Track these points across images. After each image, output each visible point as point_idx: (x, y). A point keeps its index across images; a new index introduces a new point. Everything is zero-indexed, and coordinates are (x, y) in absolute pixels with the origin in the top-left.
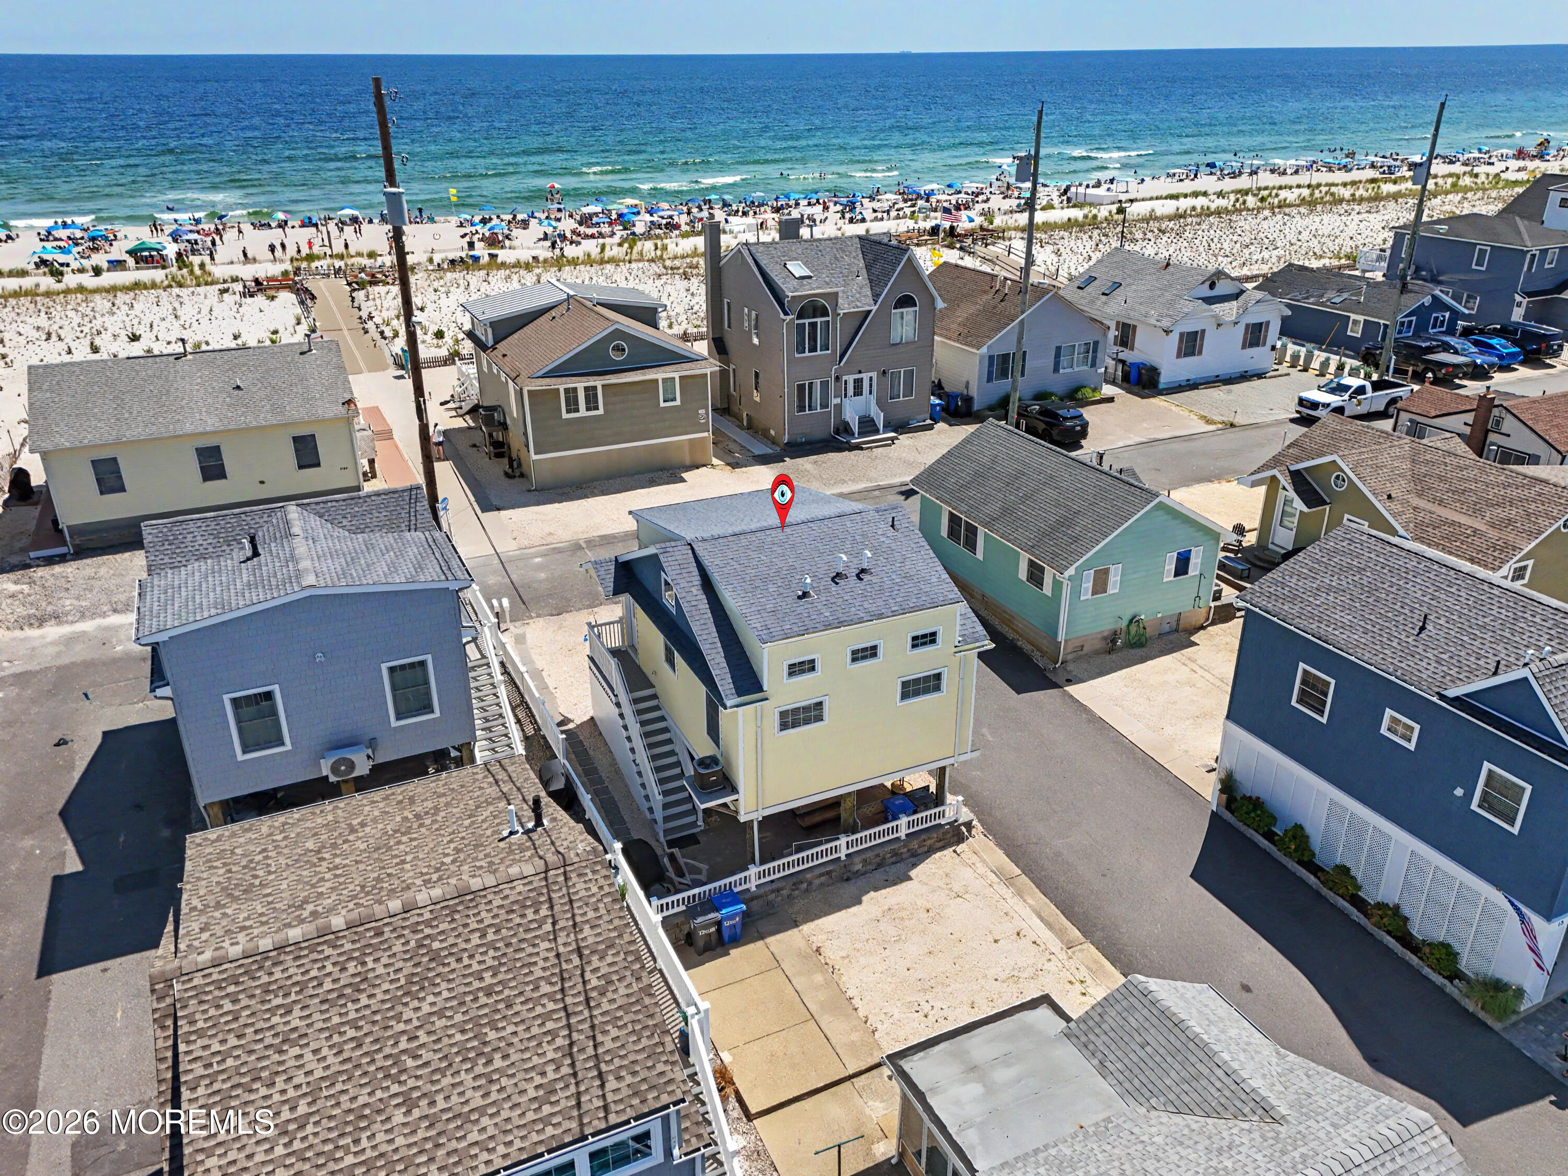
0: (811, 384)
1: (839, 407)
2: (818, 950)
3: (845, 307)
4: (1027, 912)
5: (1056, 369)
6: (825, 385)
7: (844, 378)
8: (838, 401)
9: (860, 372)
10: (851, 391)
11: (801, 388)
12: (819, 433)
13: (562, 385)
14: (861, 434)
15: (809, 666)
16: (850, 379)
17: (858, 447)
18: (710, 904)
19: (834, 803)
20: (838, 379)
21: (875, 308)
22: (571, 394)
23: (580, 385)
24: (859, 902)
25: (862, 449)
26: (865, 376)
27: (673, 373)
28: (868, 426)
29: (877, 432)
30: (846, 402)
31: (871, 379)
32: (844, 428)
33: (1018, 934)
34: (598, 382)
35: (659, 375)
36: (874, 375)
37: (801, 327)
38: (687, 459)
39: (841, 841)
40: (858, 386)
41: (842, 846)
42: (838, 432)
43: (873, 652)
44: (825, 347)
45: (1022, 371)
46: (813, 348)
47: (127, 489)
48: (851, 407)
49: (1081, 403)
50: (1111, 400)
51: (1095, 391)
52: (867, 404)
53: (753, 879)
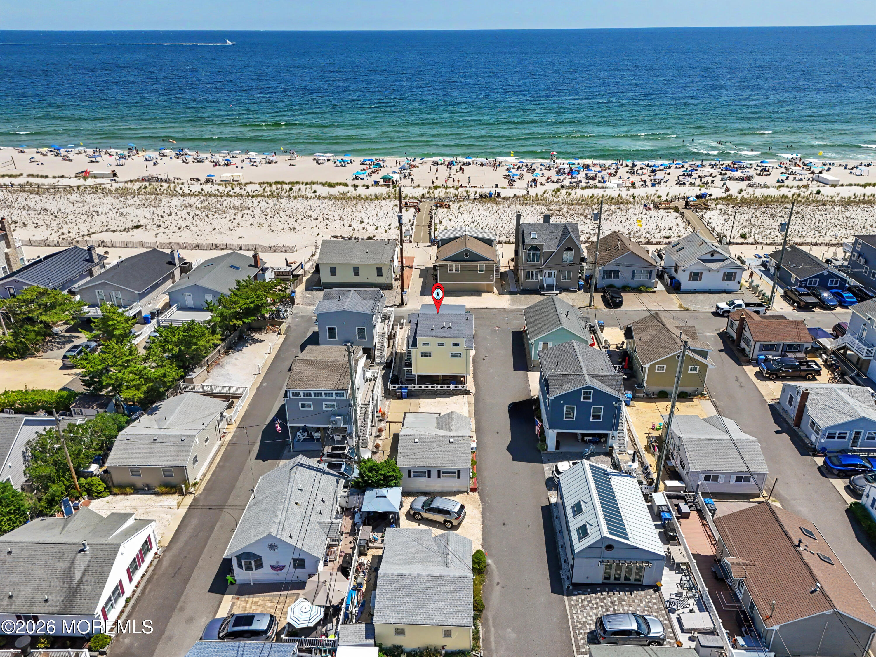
0: (532, 272)
1: (541, 281)
2: (419, 405)
3: (545, 249)
5: (633, 278)
7: (544, 271)
8: (541, 278)
9: (550, 270)
10: (547, 275)
11: (528, 272)
12: (533, 287)
13: (449, 264)
14: (547, 290)
15: (427, 344)
16: (547, 272)
17: (544, 294)
18: (401, 389)
20: (542, 271)
21: (556, 251)
22: (451, 266)
23: (454, 264)
24: (435, 399)
26: (553, 272)
27: (484, 264)
28: (550, 287)
29: (553, 290)
30: (545, 279)
31: (555, 273)
32: (542, 288)
34: (460, 264)
35: (479, 264)
36: (556, 271)
37: (529, 254)
38: (486, 289)
39: (435, 385)
40: (550, 275)
41: (435, 387)
42: (540, 288)
43: (443, 345)
44: (538, 261)
45: (618, 277)
46: (533, 260)
47: (335, 275)
48: (547, 281)
49: (641, 292)
50: (654, 292)
51: (647, 288)
52: (552, 280)
53: (413, 387)
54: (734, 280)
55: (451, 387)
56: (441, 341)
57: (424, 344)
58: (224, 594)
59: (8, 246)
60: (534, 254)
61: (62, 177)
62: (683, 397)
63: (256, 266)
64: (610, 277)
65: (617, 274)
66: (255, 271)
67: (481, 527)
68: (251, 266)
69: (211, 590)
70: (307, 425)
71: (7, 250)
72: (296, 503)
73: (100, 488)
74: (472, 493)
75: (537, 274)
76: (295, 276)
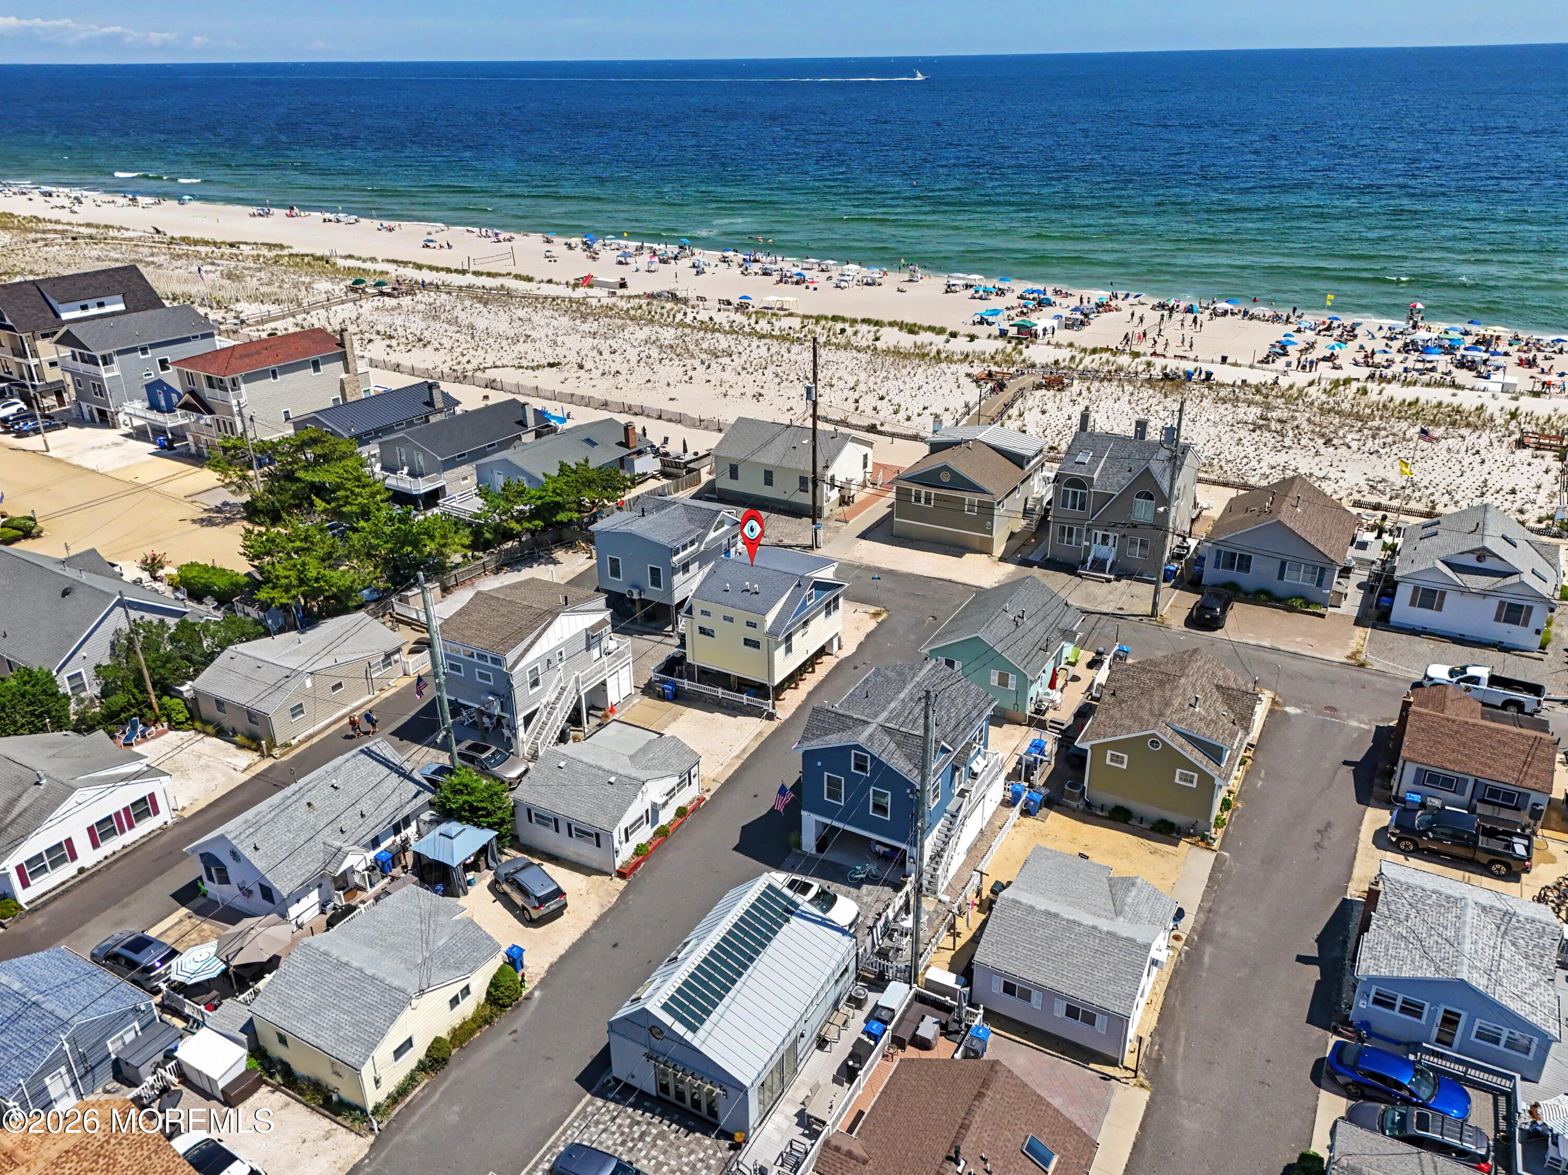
0: (1071, 529)
1: (1088, 550)
2: (682, 715)
3: (1097, 488)
4: (745, 744)
5: (1281, 577)
6: (1079, 532)
7: (1094, 531)
8: (1087, 544)
9: (1106, 531)
10: (1099, 540)
11: (1063, 528)
12: (1071, 559)
13: (914, 488)
14: (1090, 569)
15: (708, 614)
16: (1100, 534)
17: (1080, 576)
20: (1088, 530)
21: (1117, 494)
22: (918, 493)
23: (924, 490)
25: (1082, 578)
26: (1111, 535)
27: (976, 498)
28: (1099, 565)
29: (1104, 572)
30: (1094, 546)
31: (1115, 537)
32: (1084, 562)
34: (933, 491)
35: (968, 496)
36: (1117, 535)
37: (1066, 492)
38: (977, 545)
39: (720, 690)
40: (1105, 538)
41: (720, 692)
42: (1080, 563)
43: (731, 620)
44: (1082, 507)
45: (1247, 569)
46: (1074, 507)
47: (736, 478)
48: (1098, 550)
49: (1291, 609)
50: (1322, 616)
51: (1308, 603)
52: (1109, 553)
53: (686, 684)
54: (1526, 624)
55: (745, 699)
56: (730, 612)
57: (703, 612)
58: (183, 905)
59: (347, 371)
60: (1075, 494)
61: (550, 281)
62: (1160, 831)
63: (625, 444)
64: (1231, 566)
65: (1245, 563)
66: (624, 451)
67: (578, 936)
68: (620, 444)
69: (174, 896)
70: (460, 701)
71: (344, 376)
72: (309, 804)
73: (180, 716)
74: (618, 880)
75: (1079, 535)
76: (690, 471)
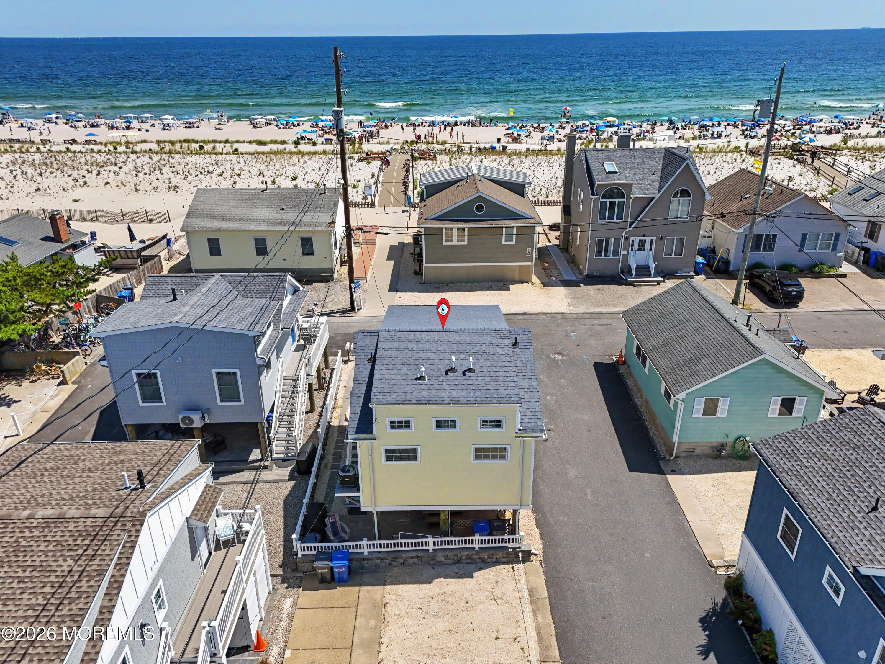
0: (607, 241)
1: (626, 257)
2: (385, 605)
3: (636, 193)
4: (531, 626)
5: (801, 249)
6: (617, 242)
7: (632, 238)
8: (625, 252)
9: (644, 236)
10: (636, 247)
11: (600, 242)
12: (610, 270)
13: (444, 225)
14: (637, 276)
15: (405, 425)
16: (637, 239)
17: (632, 284)
18: (328, 556)
19: (436, 514)
20: (627, 238)
21: (658, 196)
22: (449, 231)
23: (455, 227)
24: (430, 583)
25: (634, 285)
26: (648, 239)
27: (513, 225)
28: (643, 270)
29: (650, 276)
30: (632, 254)
31: (652, 241)
32: (627, 271)
33: (515, 639)
34: (466, 227)
35: (504, 225)
36: (654, 238)
37: (603, 204)
38: (517, 277)
40: (642, 245)
42: (622, 272)
43: (451, 424)
44: (620, 217)
45: (773, 248)
46: (611, 217)
47: (219, 254)
48: (637, 258)
49: (820, 276)
50: (839, 276)
51: (830, 268)
52: (647, 257)
53: (365, 547)
57: (395, 425)
60: (612, 204)
63: (56, 238)
64: (757, 248)
65: (771, 241)
66: (56, 247)
68: (46, 239)
75: (617, 246)
76: (146, 259)
